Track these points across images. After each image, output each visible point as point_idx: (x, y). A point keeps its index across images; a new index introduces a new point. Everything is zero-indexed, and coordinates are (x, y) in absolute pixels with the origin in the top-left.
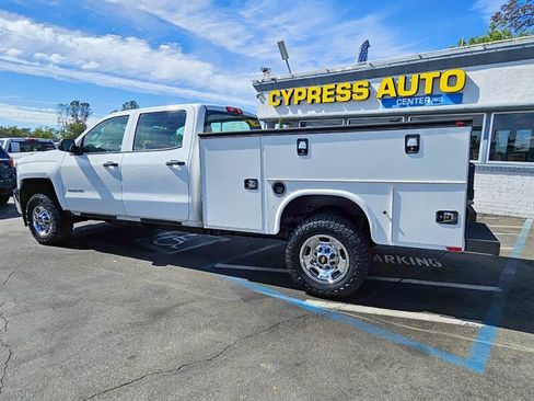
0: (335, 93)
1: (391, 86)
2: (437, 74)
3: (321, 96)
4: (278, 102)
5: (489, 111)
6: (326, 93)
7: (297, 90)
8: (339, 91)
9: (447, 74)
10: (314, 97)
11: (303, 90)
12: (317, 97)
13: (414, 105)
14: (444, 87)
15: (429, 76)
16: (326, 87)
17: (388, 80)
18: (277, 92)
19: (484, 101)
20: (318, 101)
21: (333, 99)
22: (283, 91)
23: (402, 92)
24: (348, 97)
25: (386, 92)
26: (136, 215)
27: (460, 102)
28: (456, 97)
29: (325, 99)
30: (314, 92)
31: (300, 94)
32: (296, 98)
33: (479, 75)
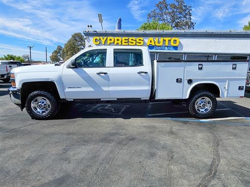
0: (128, 41)
1: (152, 41)
2: (170, 39)
3: (121, 42)
4: (98, 43)
5: (185, 53)
6: (124, 41)
7: (109, 38)
8: (130, 41)
9: (173, 39)
10: (118, 42)
11: (112, 38)
12: (119, 42)
13: (161, 49)
14: (172, 44)
15: (167, 39)
16: (124, 38)
17: (151, 39)
18: (98, 38)
19: (185, 50)
20: (120, 44)
21: (127, 44)
22: (101, 38)
23: (157, 44)
24: (134, 44)
25: (151, 43)
26: (114, 97)
27: (177, 50)
28: (176, 48)
29: (123, 43)
30: (118, 40)
31: (110, 40)
32: (109, 42)
33: (184, 41)
